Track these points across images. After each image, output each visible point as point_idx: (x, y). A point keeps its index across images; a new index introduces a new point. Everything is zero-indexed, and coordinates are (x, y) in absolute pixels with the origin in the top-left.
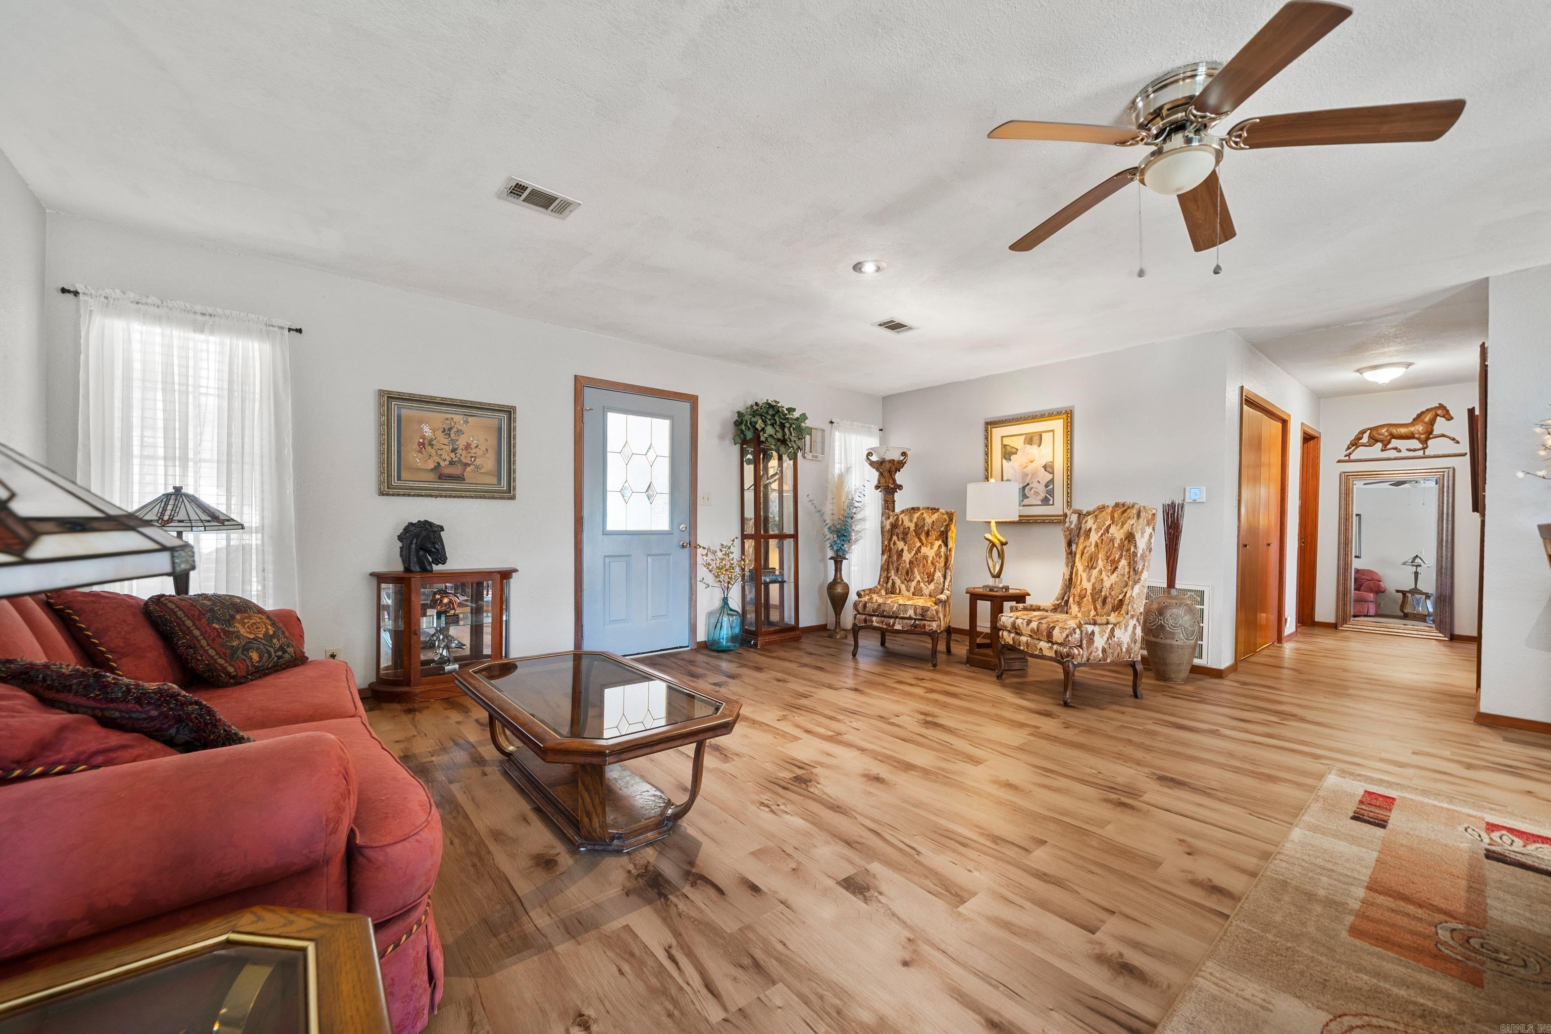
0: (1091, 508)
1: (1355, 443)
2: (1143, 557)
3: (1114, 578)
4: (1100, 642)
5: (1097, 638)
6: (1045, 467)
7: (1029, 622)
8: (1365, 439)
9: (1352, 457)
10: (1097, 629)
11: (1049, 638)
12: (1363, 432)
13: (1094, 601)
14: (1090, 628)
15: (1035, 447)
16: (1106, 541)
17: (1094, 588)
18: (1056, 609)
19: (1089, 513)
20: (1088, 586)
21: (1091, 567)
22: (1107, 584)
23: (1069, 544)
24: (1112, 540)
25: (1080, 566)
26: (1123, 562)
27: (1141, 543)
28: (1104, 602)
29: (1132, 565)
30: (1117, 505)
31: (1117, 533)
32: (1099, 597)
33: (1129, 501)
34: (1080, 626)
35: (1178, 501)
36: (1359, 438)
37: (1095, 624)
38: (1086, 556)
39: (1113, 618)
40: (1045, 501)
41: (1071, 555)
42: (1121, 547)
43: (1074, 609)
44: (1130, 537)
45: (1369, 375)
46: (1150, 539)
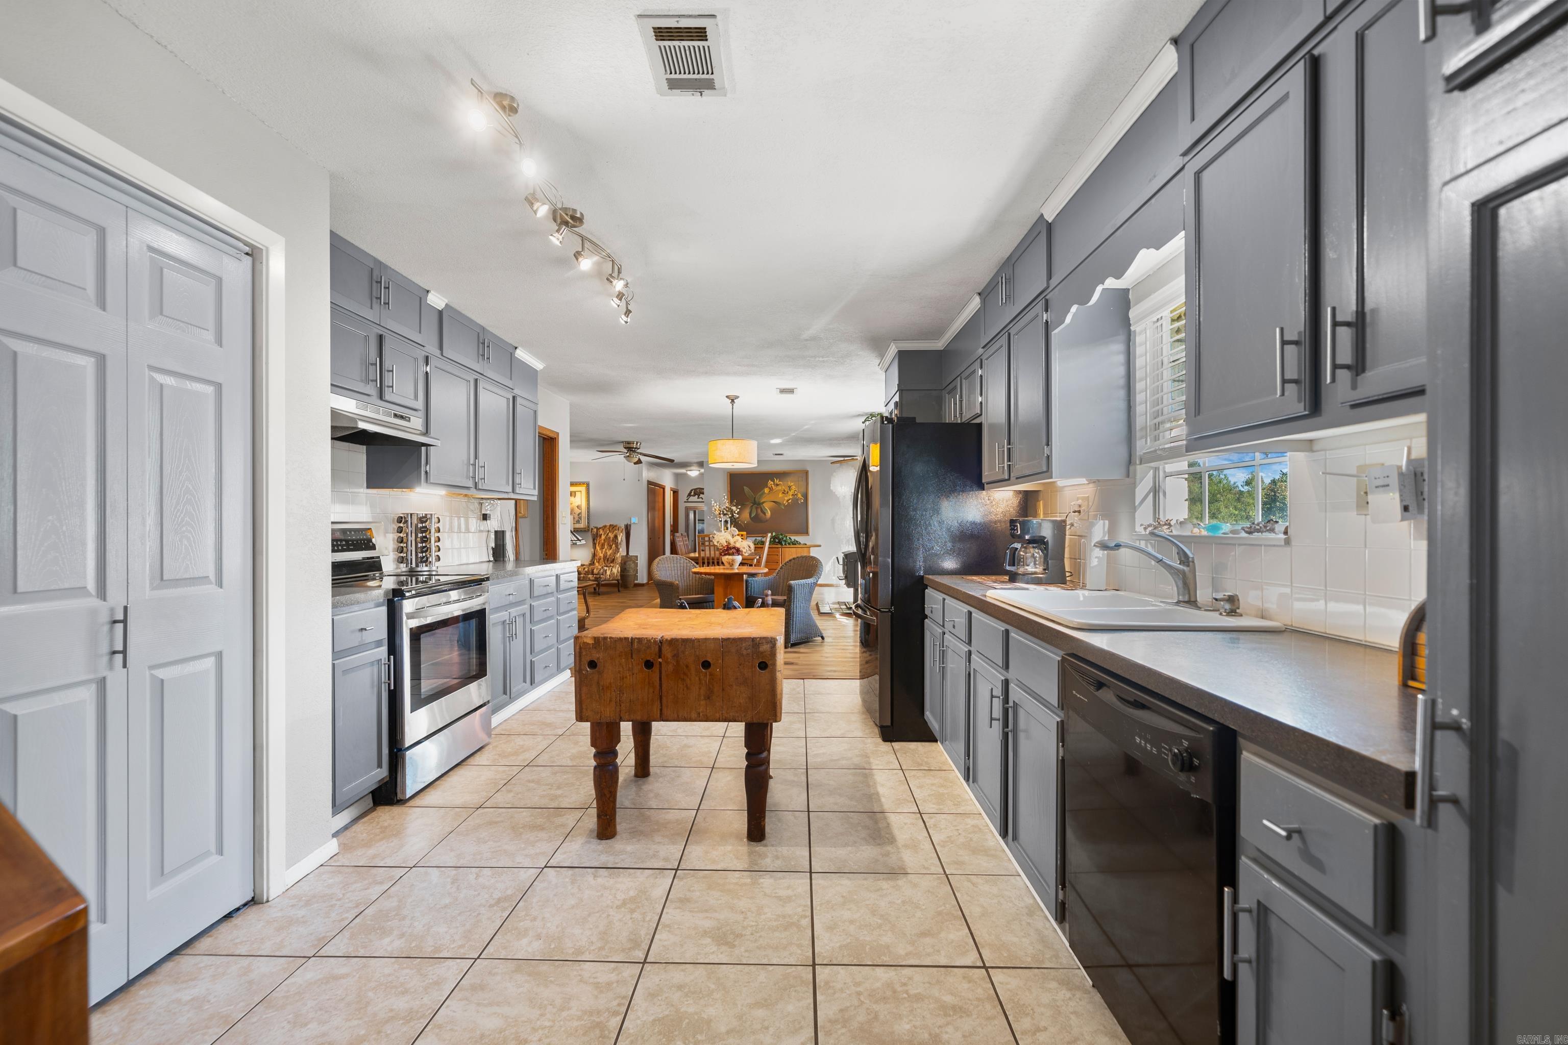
0: (601, 526)
1: (689, 495)
2: (620, 543)
3: (611, 551)
4: (608, 573)
5: (607, 571)
6: (578, 507)
7: (584, 569)
8: (692, 494)
9: (689, 500)
10: (607, 568)
11: (593, 573)
12: (692, 490)
13: (604, 561)
14: (605, 568)
15: (573, 497)
16: (607, 538)
17: (604, 556)
18: (590, 565)
19: (600, 528)
20: (602, 555)
21: (602, 548)
22: (609, 554)
23: (594, 540)
24: (610, 538)
25: (598, 548)
26: (614, 546)
27: (619, 539)
28: (608, 560)
29: (616, 547)
30: (610, 525)
31: (611, 535)
32: (606, 559)
33: (615, 524)
34: (602, 568)
35: (629, 523)
36: (691, 492)
37: (607, 566)
38: (600, 544)
39: (612, 565)
40: (578, 522)
41: (594, 544)
42: (613, 540)
43: (597, 564)
44: (616, 537)
45: (689, 473)
46: (621, 537)
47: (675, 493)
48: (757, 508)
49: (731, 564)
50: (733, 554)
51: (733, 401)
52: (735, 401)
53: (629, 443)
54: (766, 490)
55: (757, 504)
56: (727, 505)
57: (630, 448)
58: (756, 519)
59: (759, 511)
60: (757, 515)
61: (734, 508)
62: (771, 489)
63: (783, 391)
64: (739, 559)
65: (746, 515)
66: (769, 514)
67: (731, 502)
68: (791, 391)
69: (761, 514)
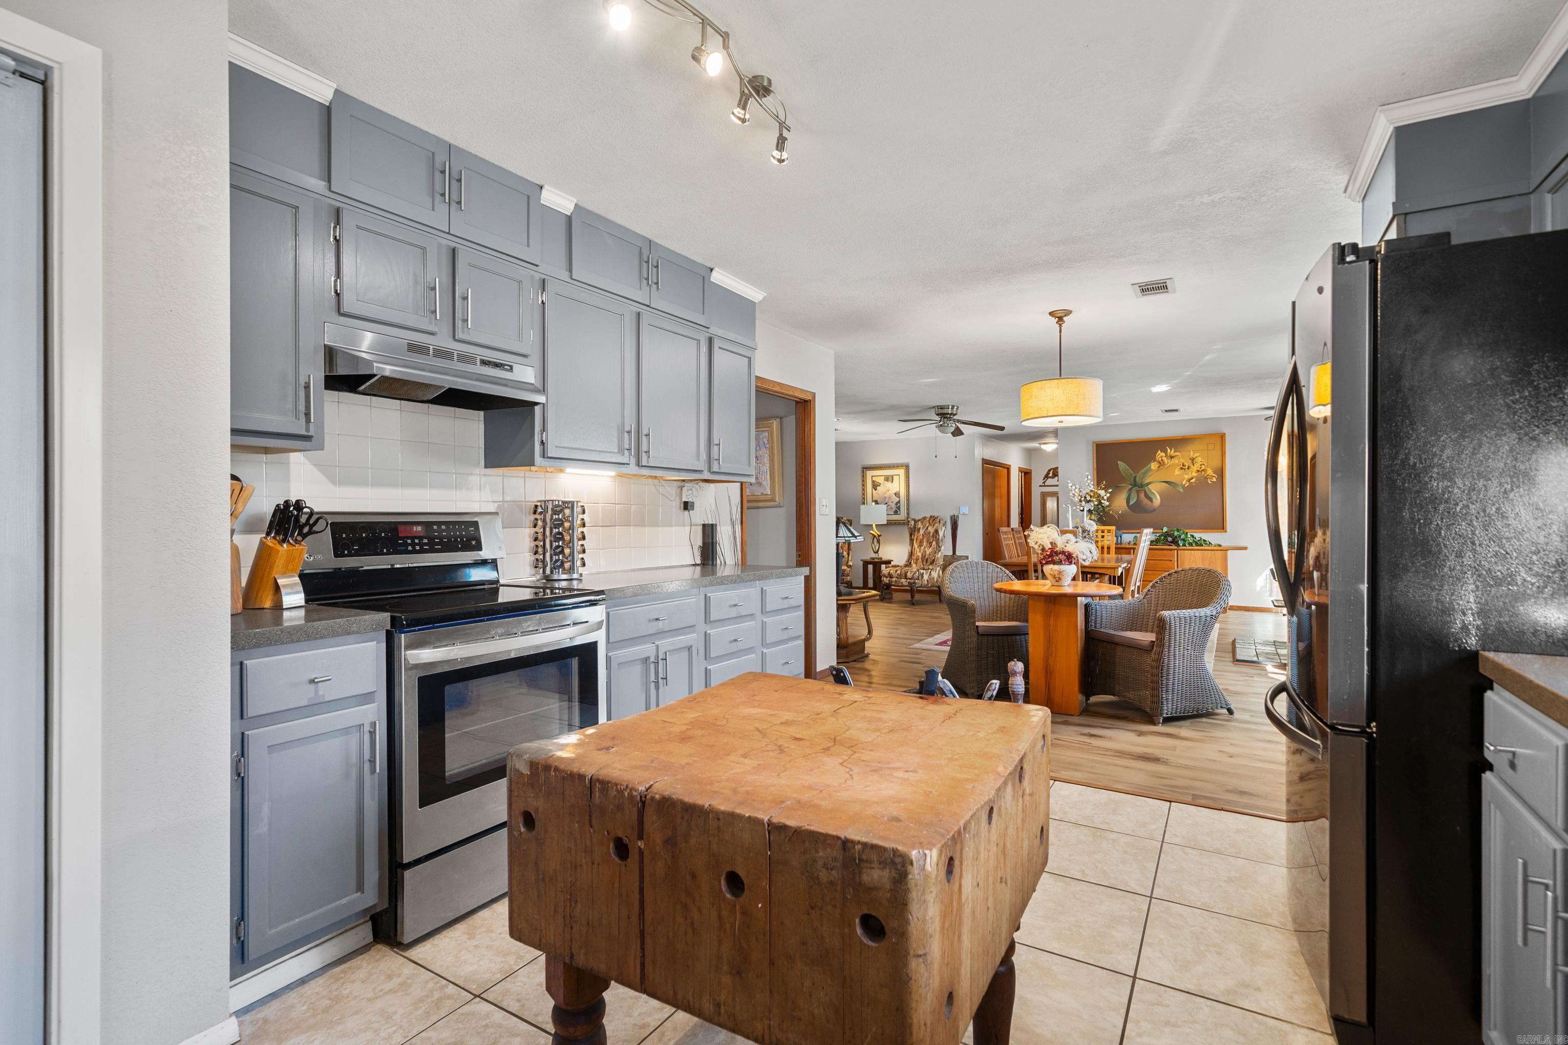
0: (920, 518)
1: (1047, 477)
2: (942, 540)
3: (930, 550)
4: (926, 577)
5: (925, 575)
6: (895, 494)
7: (896, 571)
8: (1051, 475)
9: (1046, 484)
10: (924, 571)
11: (906, 578)
12: (1049, 471)
13: (922, 561)
14: (922, 571)
15: (890, 483)
16: (927, 534)
17: (922, 555)
18: (906, 566)
19: (919, 520)
20: (920, 554)
21: (920, 545)
22: (928, 553)
23: (911, 535)
24: (929, 533)
25: (916, 545)
26: (934, 543)
27: (941, 534)
28: (927, 561)
29: (938, 543)
30: (931, 517)
31: (931, 530)
32: (924, 559)
33: (936, 515)
34: (918, 570)
35: (956, 514)
36: (1048, 473)
37: (924, 569)
38: (919, 540)
39: (930, 567)
40: (896, 513)
41: (912, 540)
42: (933, 536)
43: (914, 565)
44: (937, 531)
45: (1043, 447)
46: (945, 532)
47: (1026, 474)
48: (1138, 492)
49: (1058, 579)
50: (1060, 563)
51: (1060, 320)
52: (1065, 319)
53: (942, 408)
54: (1154, 466)
55: (1139, 486)
56: (1092, 488)
57: (944, 415)
58: (1136, 508)
59: (1142, 495)
60: (1138, 502)
61: (1102, 493)
62: (1161, 464)
63: (1148, 289)
64: (1072, 570)
65: (1120, 504)
66: (1157, 500)
67: (1098, 483)
68: (1161, 287)
69: (1146, 501)
